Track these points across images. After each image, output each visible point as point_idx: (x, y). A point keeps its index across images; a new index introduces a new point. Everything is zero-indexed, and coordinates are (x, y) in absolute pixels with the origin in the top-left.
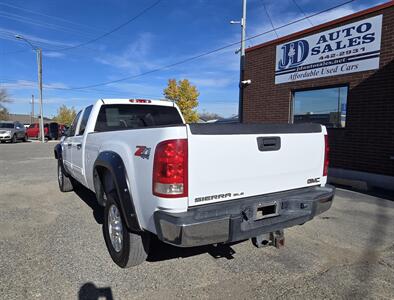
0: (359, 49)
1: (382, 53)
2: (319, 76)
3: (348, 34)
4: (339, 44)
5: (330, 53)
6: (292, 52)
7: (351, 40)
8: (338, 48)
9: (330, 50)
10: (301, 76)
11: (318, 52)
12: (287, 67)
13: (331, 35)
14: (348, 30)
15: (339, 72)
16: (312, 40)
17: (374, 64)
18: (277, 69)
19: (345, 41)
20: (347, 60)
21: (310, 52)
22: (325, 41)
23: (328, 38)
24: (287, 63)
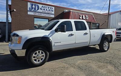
0: (51, 12)
1: (55, 14)
2: (42, 15)
3: (48, 8)
4: (47, 9)
5: (45, 11)
6: (34, 6)
7: (49, 10)
8: (47, 10)
9: (45, 10)
10: (37, 14)
11: (42, 10)
12: (32, 10)
13: (45, 7)
14: (48, 7)
15: (47, 16)
16: (40, 6)
17: (53, 16)
18: (28, 10)
19: (48, 10)
20: (48, 14)
21: (40, 9)
22: (43, 7)
23: (44, 7)
24: (32, 9)
